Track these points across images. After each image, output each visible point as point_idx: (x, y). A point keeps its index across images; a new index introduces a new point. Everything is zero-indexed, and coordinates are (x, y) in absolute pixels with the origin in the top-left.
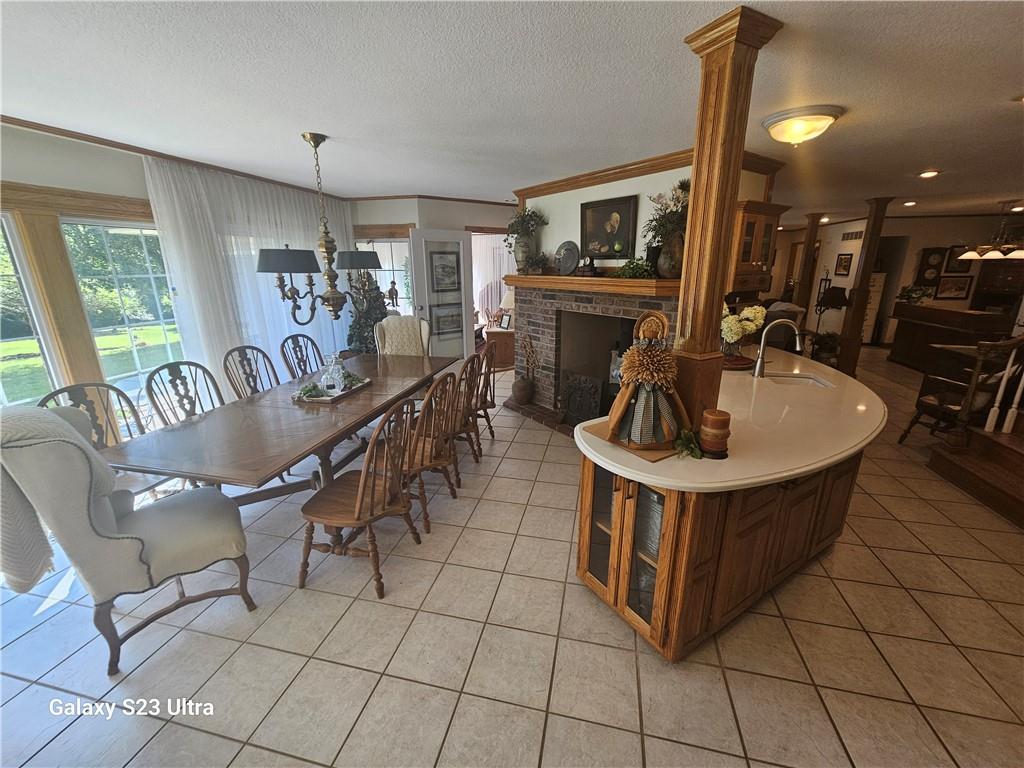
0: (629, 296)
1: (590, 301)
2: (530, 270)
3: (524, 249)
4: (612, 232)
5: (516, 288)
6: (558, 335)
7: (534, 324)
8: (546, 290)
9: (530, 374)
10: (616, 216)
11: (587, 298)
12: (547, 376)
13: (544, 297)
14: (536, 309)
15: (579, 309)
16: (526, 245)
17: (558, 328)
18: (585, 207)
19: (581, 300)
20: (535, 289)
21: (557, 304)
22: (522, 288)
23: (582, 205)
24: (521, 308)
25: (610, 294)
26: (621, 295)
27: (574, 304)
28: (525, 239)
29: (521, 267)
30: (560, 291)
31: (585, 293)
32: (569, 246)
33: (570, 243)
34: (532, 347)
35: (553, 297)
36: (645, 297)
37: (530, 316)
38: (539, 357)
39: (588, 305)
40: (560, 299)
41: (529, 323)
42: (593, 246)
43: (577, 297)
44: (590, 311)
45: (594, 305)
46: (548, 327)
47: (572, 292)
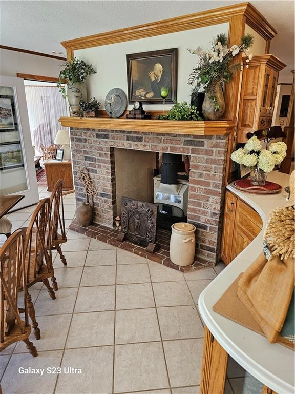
0: (176, 136)
1: (140, 139)
2: (84, 112)
3: (76, 94)
4: (156, 80)
5: (71, 128)
6: (113, 168)
7: (90, 159)
8: (99, 130)
9: (90, 200)
10: (159, 67)
11: (137, 137)
12: (106, 201)
13: (98, 136)
14: (91, 147)
15: (130, 146)
16: (78, 91)
17: (112, 162)
18: (129, 57)
19: (133, 139)
20: (88, 129)
21: (110, 143)
22: (77, 129)
23: (127, 56)
24: (77, 146)
25: (158, 134)
26: (169, 134)
27: (126, 142)
28: (77, 85)
29: (75, 110)
30: (113, 131)
31: (135, 133)
32: (118, 93)
33: (117, 90)
34: (90, 178)
35: (106, 137)
36: (189, 136)
37: (85, 152)
38: (96, 186)
39: (139, 143)
40: (113, 138)
41: (86, 158)
42: (140, 93)
43: (127, 137)
44: (141, 148)
45: (143, 143)
46: (104, 161)
47: (124, 132)
